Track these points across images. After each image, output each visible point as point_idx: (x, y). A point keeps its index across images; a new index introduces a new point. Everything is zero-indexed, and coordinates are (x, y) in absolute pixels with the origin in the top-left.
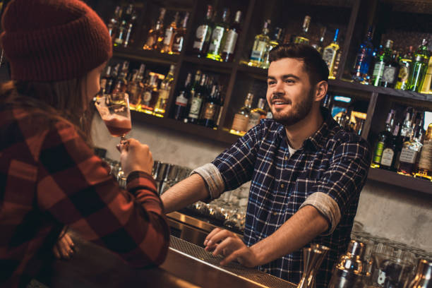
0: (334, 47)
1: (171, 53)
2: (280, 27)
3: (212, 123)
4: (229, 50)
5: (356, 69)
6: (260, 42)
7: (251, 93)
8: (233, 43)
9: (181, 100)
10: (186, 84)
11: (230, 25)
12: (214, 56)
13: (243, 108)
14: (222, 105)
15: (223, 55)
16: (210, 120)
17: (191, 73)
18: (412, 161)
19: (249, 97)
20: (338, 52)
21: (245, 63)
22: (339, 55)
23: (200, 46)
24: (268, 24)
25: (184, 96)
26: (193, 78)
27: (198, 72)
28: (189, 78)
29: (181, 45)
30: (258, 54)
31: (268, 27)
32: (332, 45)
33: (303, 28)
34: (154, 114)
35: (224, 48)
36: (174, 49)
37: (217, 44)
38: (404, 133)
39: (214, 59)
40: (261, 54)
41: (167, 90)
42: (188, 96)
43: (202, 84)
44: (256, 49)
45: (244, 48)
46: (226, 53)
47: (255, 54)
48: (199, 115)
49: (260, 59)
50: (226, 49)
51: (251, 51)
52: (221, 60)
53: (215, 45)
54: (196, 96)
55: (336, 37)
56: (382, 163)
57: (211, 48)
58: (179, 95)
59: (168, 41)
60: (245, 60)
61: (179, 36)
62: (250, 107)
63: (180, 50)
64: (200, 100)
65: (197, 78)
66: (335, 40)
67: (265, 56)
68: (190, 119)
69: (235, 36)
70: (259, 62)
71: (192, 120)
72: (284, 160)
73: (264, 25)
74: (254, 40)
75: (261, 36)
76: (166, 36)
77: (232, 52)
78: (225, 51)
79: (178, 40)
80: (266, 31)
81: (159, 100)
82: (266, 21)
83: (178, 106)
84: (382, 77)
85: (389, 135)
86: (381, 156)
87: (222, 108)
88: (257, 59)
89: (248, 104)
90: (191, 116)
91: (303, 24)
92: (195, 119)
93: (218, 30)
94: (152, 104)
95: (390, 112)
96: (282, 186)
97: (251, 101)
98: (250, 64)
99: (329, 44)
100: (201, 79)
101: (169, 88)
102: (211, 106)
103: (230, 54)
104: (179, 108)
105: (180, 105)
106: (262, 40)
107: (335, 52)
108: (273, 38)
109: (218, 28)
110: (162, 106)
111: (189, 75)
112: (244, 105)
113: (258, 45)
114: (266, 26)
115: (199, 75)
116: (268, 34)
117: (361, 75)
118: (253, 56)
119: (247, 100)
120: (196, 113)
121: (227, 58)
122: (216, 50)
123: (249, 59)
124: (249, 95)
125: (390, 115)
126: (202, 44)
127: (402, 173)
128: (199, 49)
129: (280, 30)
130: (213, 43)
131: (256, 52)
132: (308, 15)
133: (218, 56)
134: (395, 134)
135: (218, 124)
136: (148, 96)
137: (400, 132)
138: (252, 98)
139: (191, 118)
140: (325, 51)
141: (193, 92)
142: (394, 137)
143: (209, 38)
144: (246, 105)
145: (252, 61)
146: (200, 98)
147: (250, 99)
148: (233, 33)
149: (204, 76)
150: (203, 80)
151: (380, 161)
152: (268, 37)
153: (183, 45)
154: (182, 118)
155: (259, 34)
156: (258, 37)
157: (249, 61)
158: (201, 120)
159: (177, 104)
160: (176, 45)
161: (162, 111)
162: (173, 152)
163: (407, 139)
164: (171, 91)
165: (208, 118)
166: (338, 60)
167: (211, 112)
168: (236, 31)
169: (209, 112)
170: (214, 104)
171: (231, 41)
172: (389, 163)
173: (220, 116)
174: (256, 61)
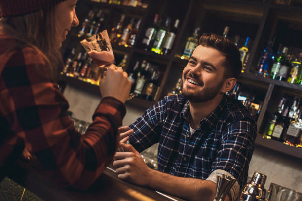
0: (245, 50)
1: (126, 46)
3: (151, 98)
4: (168, 47)
5: (260, 66)
6: (191, 43)
8: (172, 42)
10: (135, 69)
11: (170, 29)
13: (174, 89)
14: (159, 86)
15: (163, 49)
16: (149, 96)
18: (295, 135)
19: (179, 81)
20: (247, 53)
21: (179, 56)
22: (248, 56)
24: (198, 31)
25: (133, 77)
26: (140, 65)
27: (144, 61)
28: (137, 65)
29: (133, 41)
31: (198, 33)
32: (243, 48)
33: (223, 35)
35: (164, 45)
36: (128, 43)
38: (291, 115)
39: (156, 52)
40: (191, 51)
42: (135, 77)
43: (146, 69)
44: (188, 47)
45: (179, 46)
46: (165, 49)
48: (142, 91)
50: (166, 46)
51: (183, 49)
52: (162, 53)
54: (140, 77)
56: (274, 135)
57: (155, 44)
59: (124, 38)
61: (132, 34)
62: (179, 88)
63: (132, 44)
64: (144, 81)
65: (143, 65)
66: (246, 44)
73: (195, 30)
74: (186, 41)
75: (192, 38)
76: (124, 34)
77: (170, 48)
78: (165, 47)
79: (132, 37)
80: (196, 35)
82: (197, 28)
84: (278, 73)
85: (280, 116)
86: (273, 131)
87: (159, 88)
88: (188, 55)
90: (136, 91)
91: (223, 32)
92: (138, 94)
93: (161, 32)
95: (282, 99)
99: (241, 47)
102: (151, 86)
103: (169, 50)
106: (192, 41)
107: (245, 54)
109: (162, 30)
111: (138, 62)
112: (175, 86)
113: (189, 44)
114: (196, 32)
115: (145, 63)
116: (197, 38)
117: (263, 71)
118: (185, 52)
119: (178, 84)
120: (140, 90)
121: (166, 52)
122: (159, 46)
123: (182, 54)
125: (282, 102)
126: (149, 41)
127: (287, 144)
128: (146, 44)
130: (157, 40)
131: (188, 50)
132: (228, 26)
133: (160, 51)
134: (285, 115)
135: (155, 99)
137: (288, 114)
139: (136, 93)
141: (139, 74)
142: (284, 117)
143: (154, 38)
144: (177, 87)
145: (184, 55)
146: (144, 79)
147: (180, 83)
148: (172, 35)
149: (148, 64)
150: (147, 67)
151: (272, 134)
152: (197, 40)
153: (135, 40)
155: (190, 36)
156: (190, 39)
157: (181, 56)
158: (143, 95)
160: (130, 40)
163: (293, 119)
165: (148, 94)
166: (247, 59)
168: (175, 34)
169: (150, 90)
170: (154, 84)
171: (170, 40)
172: (278, 135)
173: (157, 93)
174: (187, 56)
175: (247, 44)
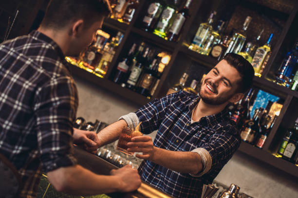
0: (265, 49)
1: (121, 21)
2: (224, 21)
3: (147, 92)
4: (175, 31)
5: (281, 72)
6: (204, 30)
7: (187, 73)
8: (180, 26)
9: (123, 66)
10: (130, 52)
11: (180, 8)
12: (160, 33)
13: (177, 85)
14: (159, 78)
15: (169, 34)
16: (146, 90)
17: (136, 44)
19: (184, 76)
20: (268, 53)
21: (187, 45)
22: (269, 57)
23: (149, 21)
24: (214, 15)
25: (126, 63)
26: (137, 48)
27: (142, 44)
28: (133, 48)
29: (131, 16)
30: (200, 40)
31: (213, 18)
32: (265, 46)
33: (243, 26)
34: (94, 73)
35: (171, 28)
36: (124, 17)
37: (165, 22)
39: (160, 36)
40: (202, 40)
41: (112, 54)
42: (130, 64)
43: (145, 56)
44: (199, 35)
45: (189, 33)
46: (171, 33)
47: (197, 39)
48: (136, 83)
49: (200, 45)
50: (172, 30)
51: (194, 36)
52: (166, 38)
53: (163, 24)
54: (137, 65)
55: (269, 40)
57: (159, 25)
58: (122, 61)
59: (119, 9)
60: (188, 43)
61: (131, 7)
62: (183, 85)
63: (130, 20)
64: (140, 70)
65: (141, 49)
66: (268, 42)
67: (205, 43)
68: (127, 84)
69: (183, 19)
70: (199, 47)
71: (130, 87)
72: (186, 126)
73: (210, 14)
74: (198, 26)
75: (205, 24)
76: (119, 4)
77: (177, 34)
78: (171, 31)
79: (130, 12)
80: (211, 21)
81: (102, 61)
82: (213, 12)
83: (118, 71)
86: (285, 149)
87: (158, 81)
88: (198, 44)
89: (182, 82)
90: (129, 82)
91: (244, 23)
92: (132, 86)
93: (168, 10)
94: (95, 63)
96: (177, 141)
97: (185, 80)
98: (191, 47)
99: (262, 45)
100: (144, 51)
101: (114, 53)
102: (149, 78)
103: (175, 35)
104: (119, 73)
105: (121, 70)
106: (206, 28)
107: (266, 53)
108: (215, 29)
109: (168, 8)
110: (103, 67)
111: (135, 45)
112: (179, 82)
113: (201, 31)
114: (211, 16)
115: (143, 46)
116: (212, 24)
117: (284, 77)
118: (195, 41)
119: (182, 79)
120: (135, 80)
121: (172, 38)
122: (164, 28)
123: (191, 42)
124: (185, 74)
126: (151, 20)
128: (148, 24)
129: (223, 23)
130: (161, 21)
131: (198, 38)
132: (250, 16)
133: (164, 34)
135: (152, 94)
136: (92, 56)
138: (187, 77)
139: (129, 84)
140: (258, 50)
141: (134, 60)
143: (158, 16)
144: (181, 83)
145: (193, 44)
146: (141, 67)
147: (184, 78)
148: (182, 16)
149: (148, 49)
150: (146, 53)
151: (283, 153)
152: (211, 27)
153: (133, 16)
154: (120, 83)
155: (204, 22)
156: (202, 25)
157: (190, 45)
158: (137, 88)
159: (118, 69)
160: (127, 15)
161: (103, 72)
162: (104, 111)
164: (115, 55)
165: (145, 87)
166: (267, 60)
167: (148, 83)
168: (184, 16)
169: (146, 82)
170: (152, 76)
171: (178, 23)
172: (290, 155)
173: (155, 88)
174: (196, 46)
175: (270, 42)
